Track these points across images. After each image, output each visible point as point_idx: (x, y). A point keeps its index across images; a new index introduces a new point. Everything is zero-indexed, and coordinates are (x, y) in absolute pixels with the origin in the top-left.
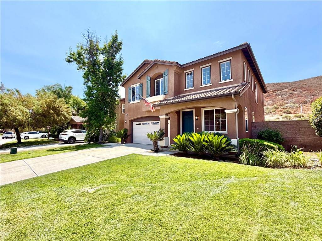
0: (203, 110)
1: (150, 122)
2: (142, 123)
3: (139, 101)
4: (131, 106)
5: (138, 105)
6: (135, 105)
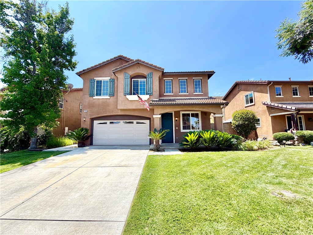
0: (182, 113)
1: (122, 121)
2: (108, 122)
3: (109, 97)
4: (94, 101)
5: (106, 101)
6: (101, 101)
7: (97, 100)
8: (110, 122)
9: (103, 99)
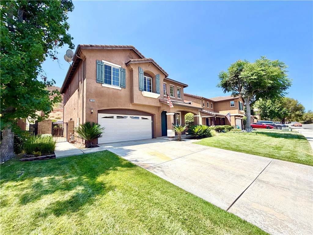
1: (129, 116)
2: (115, 116)
3: (120, 89)
4: (102, 89)
5: (117, 92)
6: (112, 90)
7: (106, 89)
8: (117, 117)
9: (114, 89)
